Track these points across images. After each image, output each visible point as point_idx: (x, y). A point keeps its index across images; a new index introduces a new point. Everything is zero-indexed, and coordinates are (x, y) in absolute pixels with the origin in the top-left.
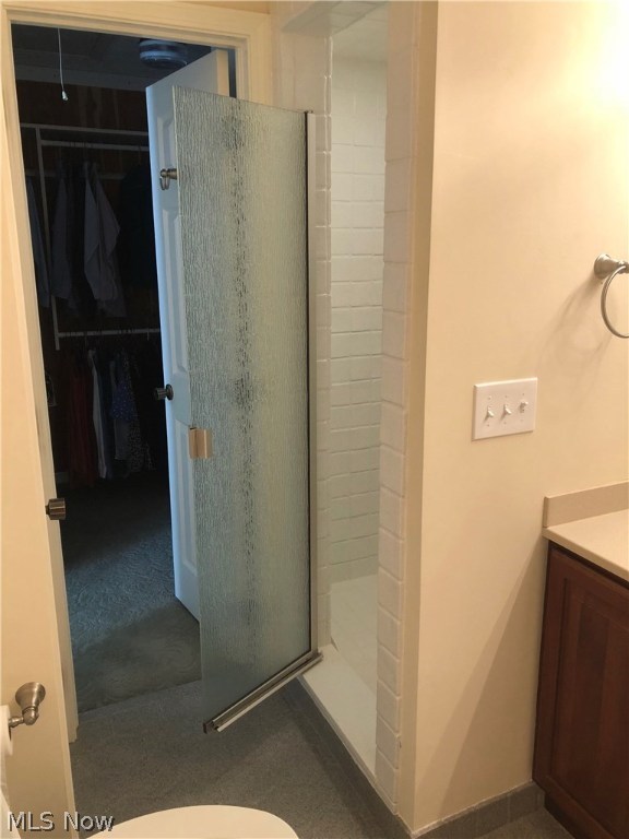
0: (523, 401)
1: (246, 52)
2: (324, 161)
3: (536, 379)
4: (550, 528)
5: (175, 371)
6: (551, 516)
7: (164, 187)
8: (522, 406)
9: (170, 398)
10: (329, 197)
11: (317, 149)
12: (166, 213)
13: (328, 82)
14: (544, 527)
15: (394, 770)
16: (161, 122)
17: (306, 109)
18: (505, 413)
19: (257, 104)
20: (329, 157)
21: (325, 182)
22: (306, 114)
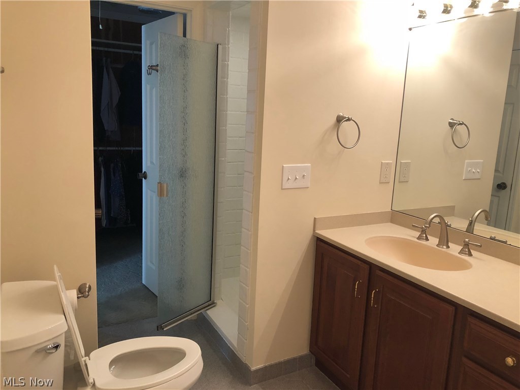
0: (304, 174)
1: (192, 15)
2: (226, 67)
3: (310, 165)
4: (317, 231)
5: (149, 164)
6: (317, 226)
7: (149, 74)
8: (304, 176)
9: (145, 178)
10: (227, 83)
11: (222, 61)
12: (148, 87)
13: (229, 31)
14: (314, 231)
15: (245, 341)
16: (148, 42)
17: (218, 43)
18: (296, 178)
19: (195, 40)
20: (228, 65)
21: (226, 76)
22: (218, 45)
